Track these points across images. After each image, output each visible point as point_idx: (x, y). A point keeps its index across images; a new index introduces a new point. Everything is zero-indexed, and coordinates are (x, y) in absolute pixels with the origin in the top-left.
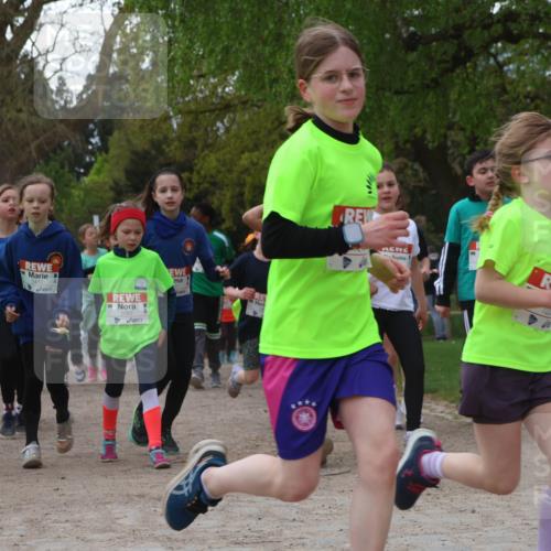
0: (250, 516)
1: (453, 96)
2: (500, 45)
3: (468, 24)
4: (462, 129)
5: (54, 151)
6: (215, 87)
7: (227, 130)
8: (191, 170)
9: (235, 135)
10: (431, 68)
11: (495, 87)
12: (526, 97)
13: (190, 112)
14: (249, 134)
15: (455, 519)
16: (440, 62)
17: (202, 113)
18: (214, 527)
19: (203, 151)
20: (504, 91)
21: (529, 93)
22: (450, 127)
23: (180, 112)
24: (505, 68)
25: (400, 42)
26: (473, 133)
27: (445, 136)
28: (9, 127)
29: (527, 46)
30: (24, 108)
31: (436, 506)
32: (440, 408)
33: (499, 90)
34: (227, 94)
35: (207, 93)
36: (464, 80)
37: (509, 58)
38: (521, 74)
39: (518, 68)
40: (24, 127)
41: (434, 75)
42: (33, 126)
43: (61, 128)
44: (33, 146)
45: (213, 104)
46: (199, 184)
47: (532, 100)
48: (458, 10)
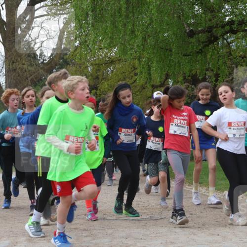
0: (123, 237)
1: (209, 56)
2: (228, 35)
3: (215, 26)
4: (212, 70)
5: (39, 81)
6: (107, 53)
7: (112, 71)
8: (96, 89)
9: (115, 74)
10: (199, 45)
11: (227, 53)
12: (240, 57)
13: (96, 64)
14: (121, 73)
15: (210, 238)
16: (203, 43)
17: (101, 64)
18: (107, 242)
19: (102, 81)
20: (231, 54)
21: (241, 55)
22: (207, 70)
23: (92, 64)
24: (231, 45)
25: (186, 34)
26: (217, 72)
27: (206, 74)
28: (19, 71)
29: (240, 35)
30: (25, 63)
31: (202, 232)
32: (204, 190)
33: (228, 54)
34: (112, 56)
35: (104, 56)
36: (213, 50)
37: (232, 40)
38: (238, 47)
39: (237, 44)
40: (25, 71)
41: (200, 48)
42: (29, 71)
43: (41, 71)
44: (29, 79)
45: (106, 61)
46: (100, 95)
47: (243, 58)
48: (210, 20)
